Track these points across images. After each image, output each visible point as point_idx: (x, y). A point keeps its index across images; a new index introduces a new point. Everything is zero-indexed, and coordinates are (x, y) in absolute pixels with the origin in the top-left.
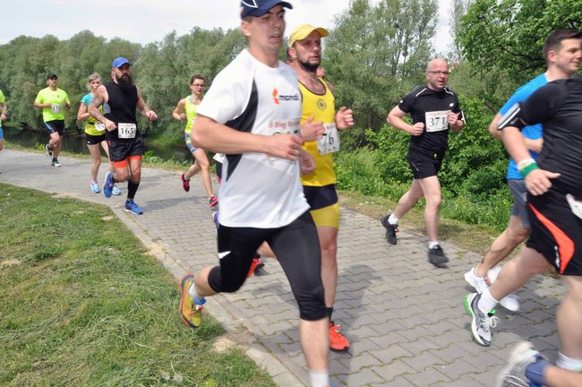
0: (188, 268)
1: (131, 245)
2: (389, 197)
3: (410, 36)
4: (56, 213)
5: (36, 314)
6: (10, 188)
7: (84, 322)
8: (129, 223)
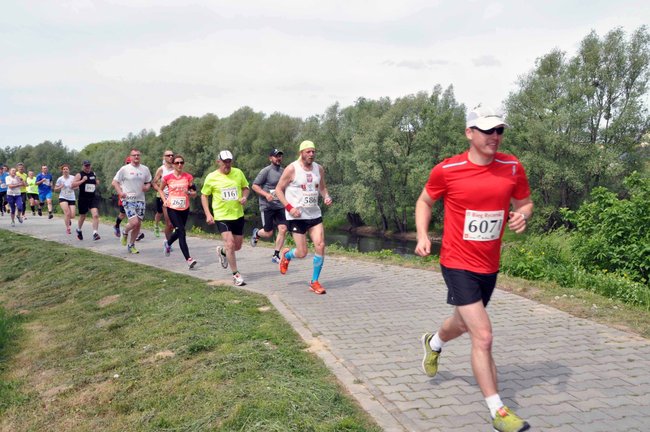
0: (353, 368)
1: (289, 340)
2: (593, 289)
3: (613, 96)
4: (210, 302)
5: (188, 413)
6: (166, 274)
7: (237, 425)
8: (288, 316)
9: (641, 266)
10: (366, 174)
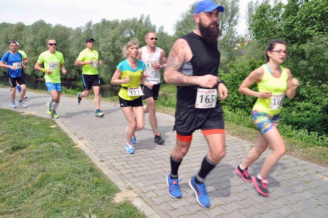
0: (99, 155)
1: (66, 142)
3: (224, 25)
4: (23, 123)
5: (12, 181)
7: (39, 185)
8: (66, 129)
9: (233, 104)
10: (106, 58)
